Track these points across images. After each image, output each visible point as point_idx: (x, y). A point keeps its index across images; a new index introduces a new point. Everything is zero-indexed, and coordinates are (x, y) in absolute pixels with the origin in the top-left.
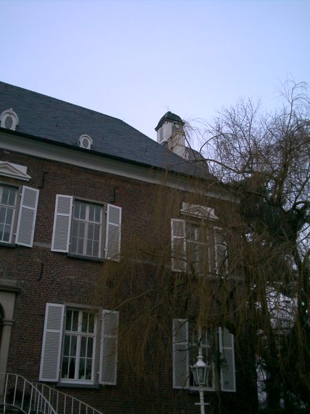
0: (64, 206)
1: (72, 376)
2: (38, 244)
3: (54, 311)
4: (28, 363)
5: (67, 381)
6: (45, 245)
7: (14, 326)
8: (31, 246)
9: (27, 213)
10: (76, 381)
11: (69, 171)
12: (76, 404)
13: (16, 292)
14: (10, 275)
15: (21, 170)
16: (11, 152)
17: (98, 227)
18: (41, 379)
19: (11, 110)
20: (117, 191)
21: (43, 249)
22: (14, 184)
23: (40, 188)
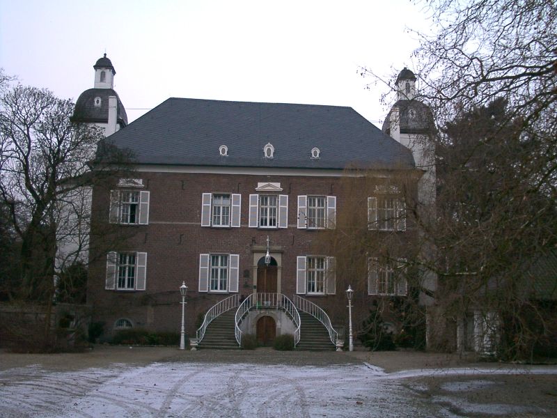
0: (302, 201)
1: (313, 291)
2: (290, 225)
3: (302, 260)
5: (311, 293)
6: (294, 226)
7: (282, 269)
8: (287, 227)
9: (283, 210)
10: (315, 293)
12: (305, 301)
13: (282, 252)
14: (278, 244)
15: (277, 186)
17: (323, 210)
18: (297, 293)
19: (268, 143)
20: (332, 187)
21: (293, 228)
22: (274, 194)
23: (289, 194)
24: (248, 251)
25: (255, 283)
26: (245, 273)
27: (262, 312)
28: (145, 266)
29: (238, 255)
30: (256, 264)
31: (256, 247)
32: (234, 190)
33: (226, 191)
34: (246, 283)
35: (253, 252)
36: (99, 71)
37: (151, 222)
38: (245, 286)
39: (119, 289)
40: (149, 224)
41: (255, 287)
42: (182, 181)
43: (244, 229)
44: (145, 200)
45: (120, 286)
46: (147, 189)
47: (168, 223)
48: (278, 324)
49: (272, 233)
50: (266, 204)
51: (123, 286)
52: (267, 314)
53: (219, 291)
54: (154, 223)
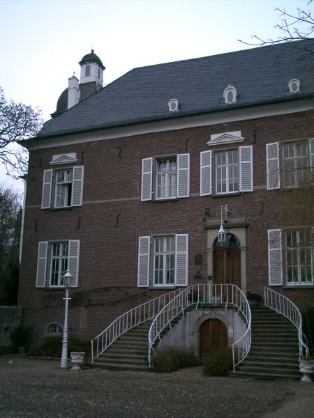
0: (272, 149)
2: (257, 187)
3: (275, 234)
4: (260, 274)
5: (292, 284)
6: (262, 187)
7: (247, 250)
8: (252, 190)
9: (246, 167)
10: (299, 283)
11: (274, 121)
13: (246, 226)
14: (241, 215)
15: (237, 135)
16: (228, 123)
18: (270, 284)
19: (230, 86)
21: (262, 190)
22: (233, 147)
23: (253, 143)
24: (200, 228)
25: (210, 272)
26: (197, 259)
27: (206, 312)
28: (78, 257)
29: (187, 235)
30: (210, 245)
31: (211, 222)
32: (180, 150)
33: (170, 153)
34: (198, 272)
35: (207, 229)
36: (85, 66)
37: (85, 203)
38: (196, 277)
39: (51, 286)
40: (83, 205)
41: (210, 277)
42: (119, 148)
43: (194, 199)
44: (78, 176)
45: (52, 284)
46: (81, 164)
47: (104, 201)
48: (230, 331)
49: (232, 200)
50: (224, 163)
51: (56, 284)
52: (213, 316)
53: (164, 285)
54: (88, 202)
